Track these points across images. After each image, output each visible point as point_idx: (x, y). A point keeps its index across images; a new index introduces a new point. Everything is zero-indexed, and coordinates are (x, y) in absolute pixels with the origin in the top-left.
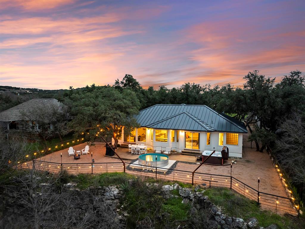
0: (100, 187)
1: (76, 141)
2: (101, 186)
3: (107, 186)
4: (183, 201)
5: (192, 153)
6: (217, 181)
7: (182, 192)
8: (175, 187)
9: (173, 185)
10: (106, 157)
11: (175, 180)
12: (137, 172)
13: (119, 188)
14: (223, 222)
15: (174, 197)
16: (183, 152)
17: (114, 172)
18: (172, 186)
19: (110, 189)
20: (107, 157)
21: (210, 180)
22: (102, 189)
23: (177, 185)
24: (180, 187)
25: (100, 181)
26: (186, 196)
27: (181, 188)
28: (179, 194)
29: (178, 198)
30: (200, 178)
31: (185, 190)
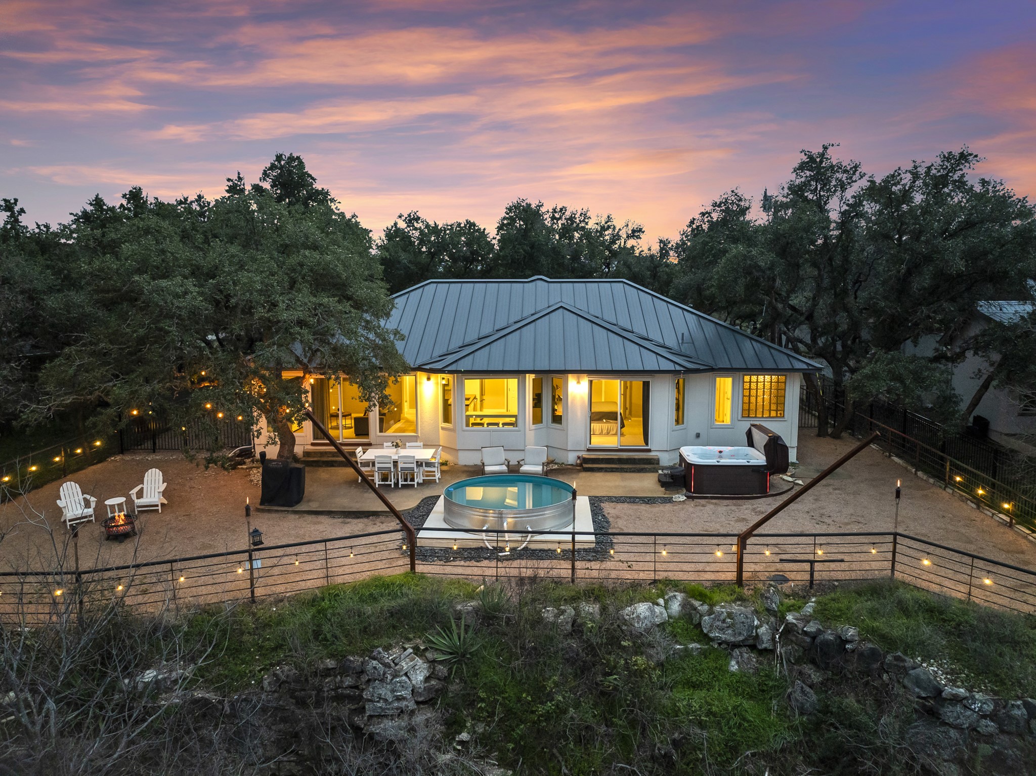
0: (330, 663)
1: (70, 455)
2: (331, 656)
3: (368, 652)
4: (733, 663)
5: (620, 461)
6: (840, 557)
7: (719, 623)
8: (675, 607)
9: (661, 601)
10: (267, 515)
11: (661, 576)
12: (462, 563)
13: (426, 649)
14: (988, 726)
15: (686, 649)
16: (585, 460)
17: (366, 576)
18: (658, 605)
19: (387, 665)
20: (274, 515)
21: (811, 557)
22: (344, 670)
23: (680, 596)
24: (697, 603)
25: (317, 634)
26: (741, 638)
27: (706, 607)
28: (706, 635)
29: (704, 654)
30: (767, 553)
31: (730, 615)
